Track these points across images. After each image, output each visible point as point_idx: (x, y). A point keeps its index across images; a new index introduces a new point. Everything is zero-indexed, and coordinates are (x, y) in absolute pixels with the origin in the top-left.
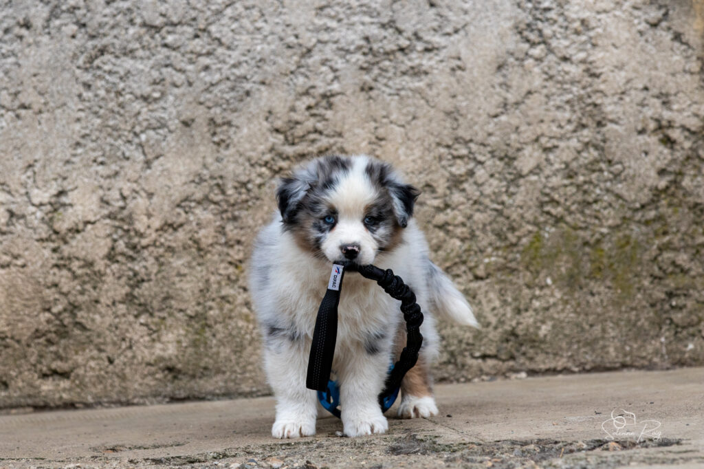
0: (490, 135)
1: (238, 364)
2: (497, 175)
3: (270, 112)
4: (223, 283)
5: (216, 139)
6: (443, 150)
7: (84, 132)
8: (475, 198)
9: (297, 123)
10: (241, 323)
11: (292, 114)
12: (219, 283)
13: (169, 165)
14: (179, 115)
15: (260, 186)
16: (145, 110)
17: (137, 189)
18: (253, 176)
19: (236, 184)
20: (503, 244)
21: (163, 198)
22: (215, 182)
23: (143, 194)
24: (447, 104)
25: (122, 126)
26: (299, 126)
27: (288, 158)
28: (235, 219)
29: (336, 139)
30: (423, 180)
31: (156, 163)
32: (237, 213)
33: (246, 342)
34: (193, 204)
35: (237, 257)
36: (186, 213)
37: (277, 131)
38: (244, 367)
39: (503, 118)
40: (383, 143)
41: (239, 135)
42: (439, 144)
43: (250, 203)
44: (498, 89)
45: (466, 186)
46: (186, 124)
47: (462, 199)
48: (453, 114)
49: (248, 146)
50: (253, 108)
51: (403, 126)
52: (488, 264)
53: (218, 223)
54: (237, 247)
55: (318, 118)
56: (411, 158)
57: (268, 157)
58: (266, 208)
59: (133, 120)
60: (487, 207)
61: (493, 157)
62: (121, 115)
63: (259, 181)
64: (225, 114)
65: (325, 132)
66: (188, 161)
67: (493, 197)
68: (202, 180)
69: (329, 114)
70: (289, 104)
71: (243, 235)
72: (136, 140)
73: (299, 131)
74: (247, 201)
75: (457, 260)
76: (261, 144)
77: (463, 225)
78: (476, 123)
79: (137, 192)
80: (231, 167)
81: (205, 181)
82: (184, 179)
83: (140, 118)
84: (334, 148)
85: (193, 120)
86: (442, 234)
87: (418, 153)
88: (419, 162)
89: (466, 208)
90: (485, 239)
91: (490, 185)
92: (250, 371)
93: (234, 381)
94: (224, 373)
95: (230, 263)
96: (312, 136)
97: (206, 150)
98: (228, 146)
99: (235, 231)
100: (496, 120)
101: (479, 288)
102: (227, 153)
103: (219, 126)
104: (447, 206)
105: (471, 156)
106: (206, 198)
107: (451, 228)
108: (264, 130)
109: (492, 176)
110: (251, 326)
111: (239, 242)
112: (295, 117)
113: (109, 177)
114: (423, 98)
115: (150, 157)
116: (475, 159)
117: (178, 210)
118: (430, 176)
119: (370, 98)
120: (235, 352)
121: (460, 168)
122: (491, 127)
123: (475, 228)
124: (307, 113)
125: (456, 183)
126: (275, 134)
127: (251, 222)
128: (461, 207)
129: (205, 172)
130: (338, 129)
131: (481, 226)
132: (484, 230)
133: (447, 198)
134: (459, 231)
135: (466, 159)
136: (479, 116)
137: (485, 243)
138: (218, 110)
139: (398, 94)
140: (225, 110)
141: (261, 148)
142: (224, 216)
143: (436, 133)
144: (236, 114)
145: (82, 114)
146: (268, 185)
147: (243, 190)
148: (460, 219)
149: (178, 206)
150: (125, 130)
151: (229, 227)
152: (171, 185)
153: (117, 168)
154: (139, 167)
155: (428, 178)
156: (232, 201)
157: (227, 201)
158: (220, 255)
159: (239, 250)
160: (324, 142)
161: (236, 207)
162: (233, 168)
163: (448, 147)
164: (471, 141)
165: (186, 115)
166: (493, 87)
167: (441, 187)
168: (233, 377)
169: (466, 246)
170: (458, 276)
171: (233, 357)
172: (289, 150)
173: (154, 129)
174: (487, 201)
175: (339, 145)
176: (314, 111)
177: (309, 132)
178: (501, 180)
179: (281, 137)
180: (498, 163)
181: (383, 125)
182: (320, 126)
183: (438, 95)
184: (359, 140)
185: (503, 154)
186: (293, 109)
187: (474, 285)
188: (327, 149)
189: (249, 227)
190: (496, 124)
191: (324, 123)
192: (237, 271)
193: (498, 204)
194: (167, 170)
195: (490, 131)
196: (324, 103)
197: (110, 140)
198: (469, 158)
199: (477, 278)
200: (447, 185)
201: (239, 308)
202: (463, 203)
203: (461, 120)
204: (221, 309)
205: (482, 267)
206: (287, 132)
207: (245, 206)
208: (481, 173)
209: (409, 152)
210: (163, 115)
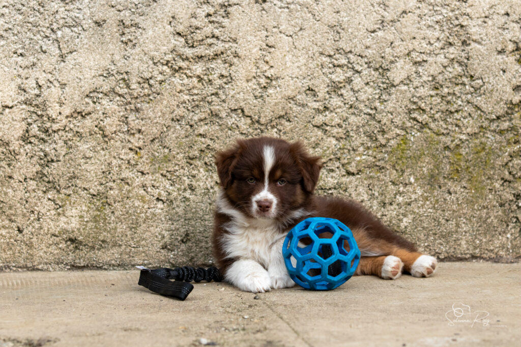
0: (367, 47)
1: (132, 238)
2: (372, 84)
3: (173, 17)
4: (124, 167)
5: (124, 39)
6: (325, 59)
7: (7, 26)
8: (351, 103)
9: (197, 28)
10: (137, 203)
11: (193, 20)
12: (120, 166)
13: (81, 60)
14: (92, 15)
15: (161, 82)
16: (63, 9)
17: (51, 80)
18: (156, 73)
19: (140, 80)
20: (373, 145)
21: (74, 88)
22: (121, 76)
23: (57, 85)
24: (331, 18)
25: (42, 23)
26: (198, 31)
27: (187, 59)
28: (137, 110)
29: (230, 44)
30: (305, 85)
31: (69, 57)
32: (139, 105)
33: (141, 220)
34: (100, 95)
35: (137, 145)
36: (94, 103)
37: (179, 34)
38: (138, 242)
39: (380, 33)
40: (272, 50)
41: (145, 36)
42: (322, 54)
43: (151, 97)
44: (377, 8)
45: (343, 91)
46: (98, 24)
47: (339, 103)
48: (336, 28)
49: (152, 46)
50: (158, 13)
51: (291, 36)
52: (359, 161)
53: (122, 114)
54: (137, 135)
55: (216, 25)
56: (296, 64)
57: (169, 57)
58: (165, 102)
59: (52, 18)
60: (361, 111)
61: (369, 67)
62: (41, 14)
63: (160, 78)
64: (133, 17)
65: (222, 38)
66: (98, 56)
67: (367, 103)
68: (110, 74)
69: (226, 22)
70: (190, 11)
71: (144, 125)
72: (54, 36)
73: (199, 36)
74: (149, 95)
75: (332, 156)
76: (164, 45)
77: (340, 126)
78: (356, 37)
79: (51, 82)
80: (136, 64)
81: (113, 75)
82: (93, 73)
83: (58, 17)
84: (229, 52)
85: (105, 21)
86: (320, 133)
87: (302, 60)
88: (303, 68)
89: (343, 112)
90: (358, 140)
91: (365, 92)
92: (144, 246)
93: (128, 254)
94: (120, 246)
95: (131, 149)
96: (210, 41)
97: (115, 48)
98: (134, 45)
99: (137, 121)
100: (372, 34)
101: (350, 182)
102: (134, 51)
103: (128, 27)
104: (326, 108)
105: (350, 65)
106: (113, 90)
107: (328, 128)
108: (167, 33)
109: (367, 84)
110: (146, 206)
111: (139, 131)
112: (196, 23)
113: (27, 67)
114: (310, 12)
115: (64, 51)
116: (353, 68)
117: (87, 100)
118: (313, 82)
119: (264, 9)
120: (131, 229)
121: (339, 76)
122: (368, 42)
123: (349, 129)
124: (206, 20)
125: (335, 88)
126: (177, 37)
127: (151, 114)
128: (338, 110)
129: (113, 67)
130: (233, 36)
131: (355, 128)
132: (357, 131)
133: (327, 102)
134: (335, 131)
135: (345, 68)
136: (358, 30)
137: (357, 143)
138: (127, 13)
139: (288, 8)
140: (133, 13)
141: (164, 49)
142: (128, 107)
143: (319, 44)
144: (142, 18)
145: (6, 10)
146: (168, 82)
147: (146, 85)
148: (337, 120)
149: (87, 96)
150: (44, 26)
151: (132, 117)
152: (82, 77)
153: (35, 60)
154: (54, 60)
155: (310, 83)
156: (136, 95)
157: (131, 94)
158: (122, 142)
159: (139, 139)
160: (220, 46)
161: (138, 100)
162: (138, 66)
163: (330, 56)
164: (351, 52)
165: (99, 16)
166: (372, 5)
167: (322, 92)
168: (128, 250)
169: (341, 145)
170: (332, 171)
171: (129, 233)
172: (189, 52)
173: (69, 27)
174: (362, 106)
175: (233, 50)
176: (213, 19)
177: (207, 37)
178: (375, 89)
179: (182, 40)
180: (373, 72)
181: (273, 34)
182: (217, 32)
183: (324, 10)
184: (251, 46)
185: (378, 66)
186: (194, 16)
187: (346, 179)
188: (222, 53)
189: (150, 118)
190: (373, 38)
191: (221, 29)
192: (136, 157)
193: (372, 109)
194: (79, 64)
195: (368, 44)
196: (222, 12)
197: (30, 35)
198: (348, 68)
199: (349, 173)
200: (327, 89)
201: (136, 190)
202: (340, 107)
203: (343, 33)
204: (121, 190)
205: (353, 164)
206: (187, 36)
207: (147, 99)
208: (358, 81)
209: (295, 59)
210: (78, 15)
